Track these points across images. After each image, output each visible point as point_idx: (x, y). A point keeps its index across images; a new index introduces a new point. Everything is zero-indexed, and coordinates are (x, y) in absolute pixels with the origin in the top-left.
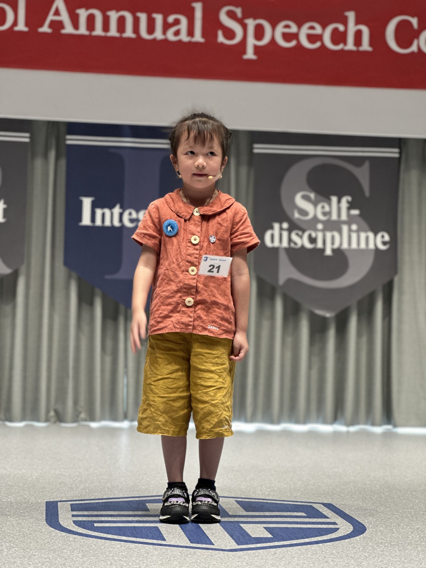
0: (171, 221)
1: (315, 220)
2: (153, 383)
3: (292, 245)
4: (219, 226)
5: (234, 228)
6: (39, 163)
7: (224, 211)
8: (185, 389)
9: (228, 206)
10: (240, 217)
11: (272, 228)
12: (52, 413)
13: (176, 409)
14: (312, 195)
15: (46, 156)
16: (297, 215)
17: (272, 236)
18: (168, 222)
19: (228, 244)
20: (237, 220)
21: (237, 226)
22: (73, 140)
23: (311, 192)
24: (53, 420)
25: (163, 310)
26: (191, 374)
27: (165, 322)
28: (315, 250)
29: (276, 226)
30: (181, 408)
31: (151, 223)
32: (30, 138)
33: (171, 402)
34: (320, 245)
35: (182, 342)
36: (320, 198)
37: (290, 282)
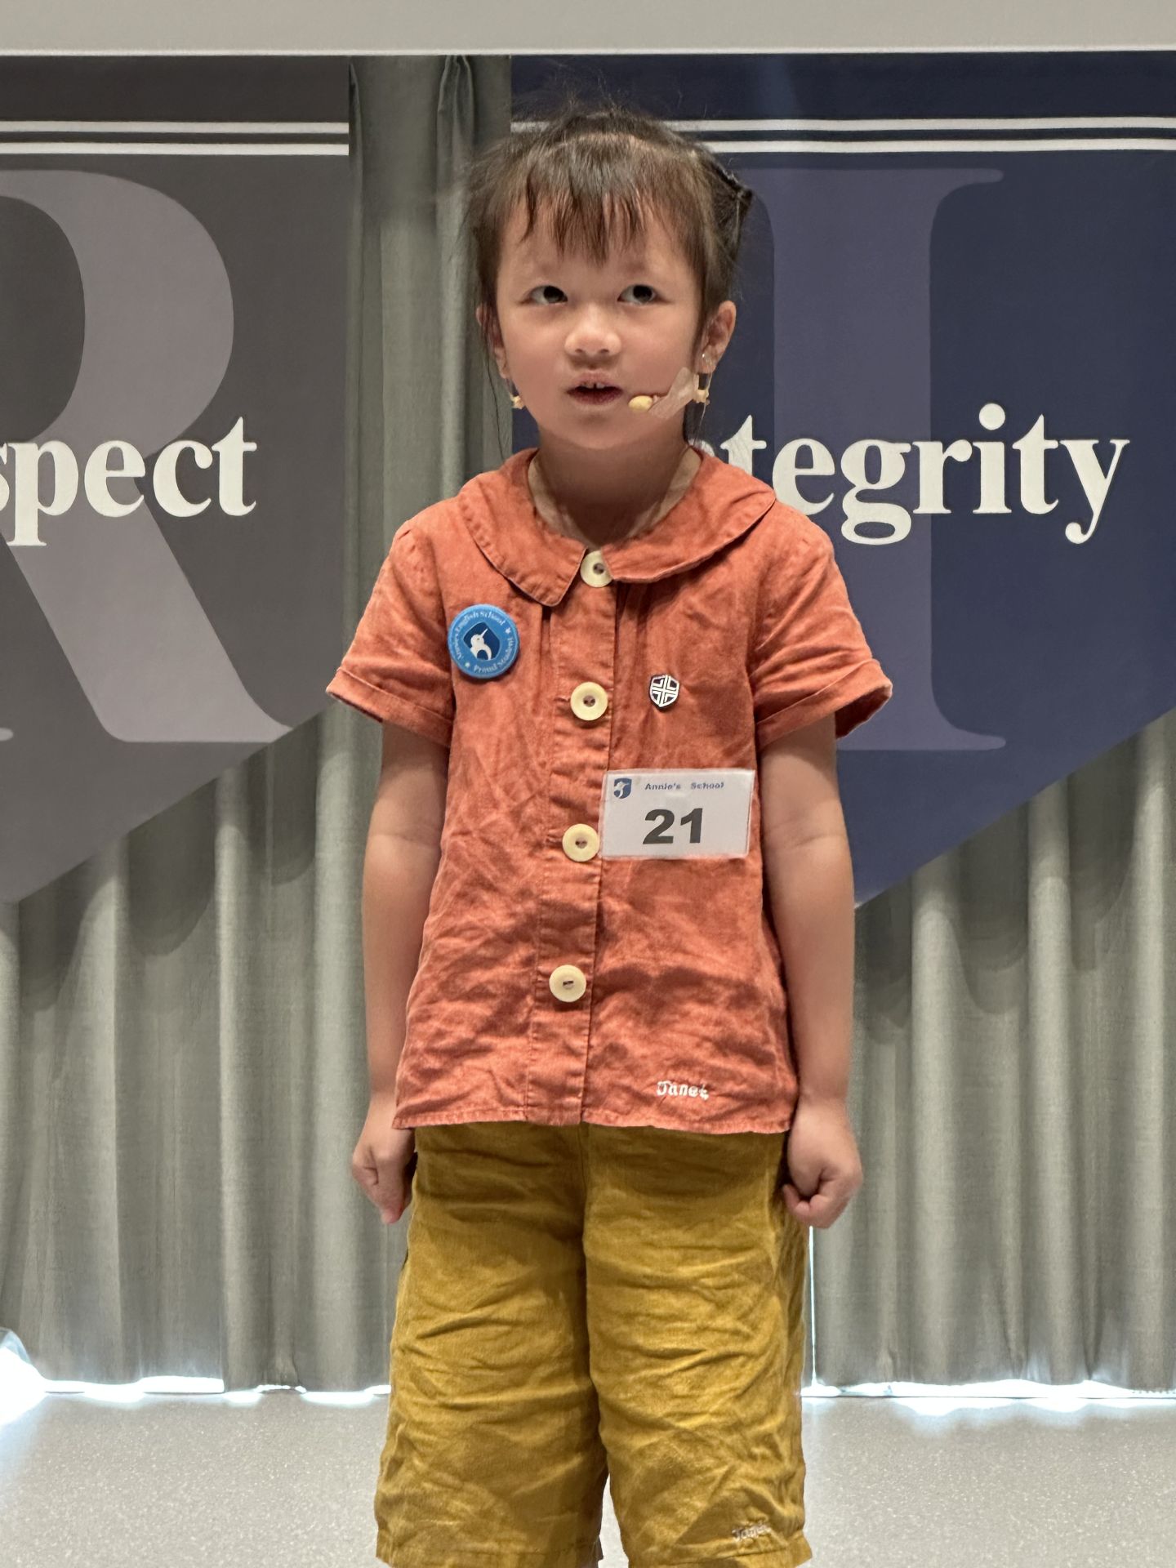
0: (486, 611)
2: (420, 1346)
4: (695, 626)
5: (768, 630)
7: (719, 557)
8: (568, 1364)
9: (737, 533)
10: (792, 577)
13: (526, 1456)
18: (475, 615)
19: (743, 706)
20: (780, 590)
21: (780, 621)
25: (449, 1020)
26: (589, 1297)
27: (458, 1072)
30: (550, 1453)
31: (404, 619)
32: (352, 138)
33: (500, 1431)
35: (545, 1157)
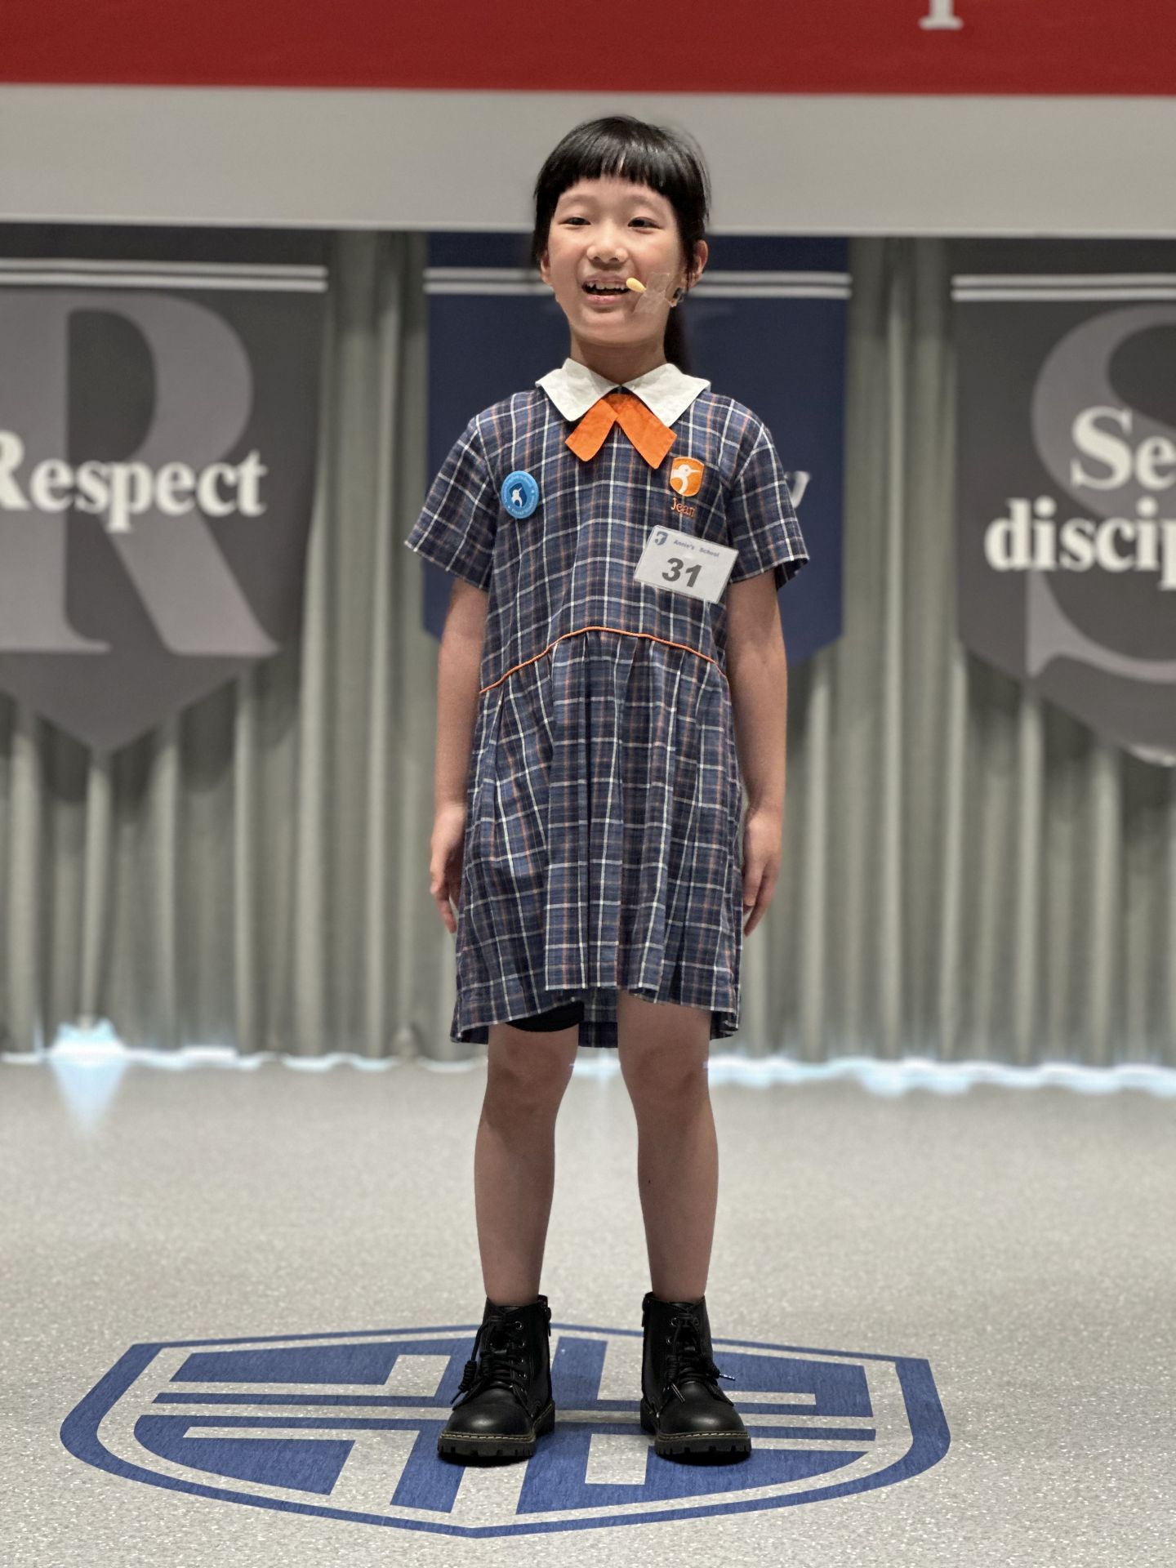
1: (1134, 488)
3: (1066, 562)
6: (356, 346)
11: (1007, 514)
12: (404, 1035)
14: (1125, 418)
15: (374, 328)
16: (1078, 477)
17: (1008, 538)
22: (445, 282)
23: (1120, 409)
24: (408, 1051)
28: (1132, 574)
29: (1020, 508)
32: (328, 279)
34: (1146, 560)
36: (1148, 423)
37: (1060, 665)
